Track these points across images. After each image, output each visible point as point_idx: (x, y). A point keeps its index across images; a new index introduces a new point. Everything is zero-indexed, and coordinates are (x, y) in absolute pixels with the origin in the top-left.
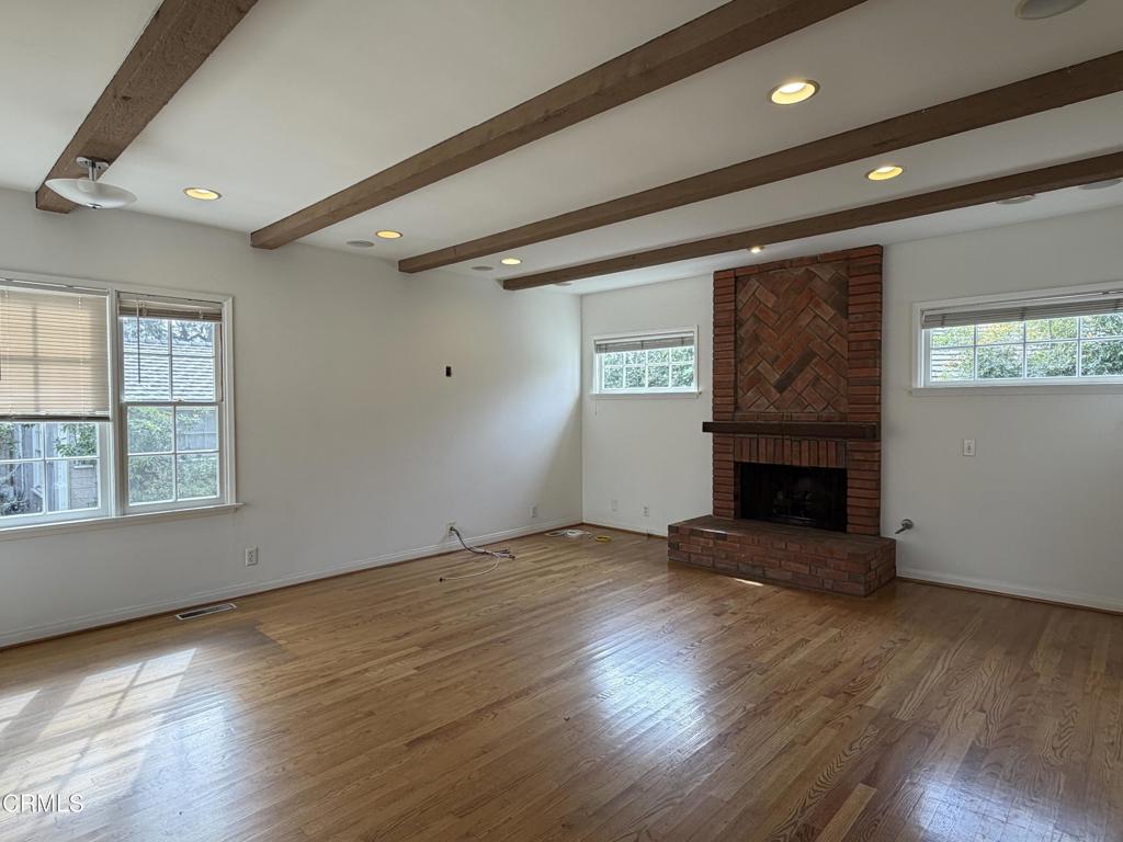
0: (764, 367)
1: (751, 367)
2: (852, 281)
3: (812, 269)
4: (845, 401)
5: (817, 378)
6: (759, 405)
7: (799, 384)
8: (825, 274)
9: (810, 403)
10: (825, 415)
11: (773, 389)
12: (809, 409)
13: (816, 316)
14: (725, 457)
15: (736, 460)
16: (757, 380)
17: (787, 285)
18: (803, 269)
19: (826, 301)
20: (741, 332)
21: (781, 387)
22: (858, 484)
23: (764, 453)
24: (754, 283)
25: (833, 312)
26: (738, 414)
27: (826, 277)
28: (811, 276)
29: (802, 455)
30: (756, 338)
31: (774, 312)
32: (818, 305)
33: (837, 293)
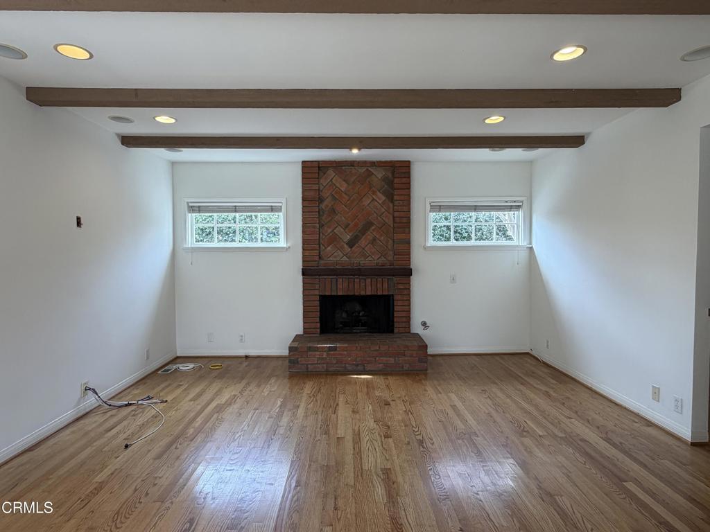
0: (339, 230)
1: (329, 231)
2: (396, 180)
3: (370, 169)
4: (391, 253)
5: (374, 239)
6: (336, 256)
7: (363, 242)
8: (379, 174)
9: (370, 255)
10: (381, 262)
11: (345, 246)
12: (369, 258)
13: (373, 199)
14: (312, 292)
15: (321, 294)
16: (334, 239)
17: (355, 178)
18: (366, 168)
19: (379, 191)
20: (323, 206)
21: (351, 244)
22: (400, 303)
23: (341, 288)
24: (331, 173)
25: (384, 198)
26: (322, 262)
27: (380, 176)
28: (370, 174)
29: (366, 288)
30: (333, 211)
31: (345, 194)
32: (374, 193)
33: (386, 186)
